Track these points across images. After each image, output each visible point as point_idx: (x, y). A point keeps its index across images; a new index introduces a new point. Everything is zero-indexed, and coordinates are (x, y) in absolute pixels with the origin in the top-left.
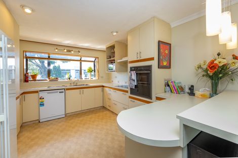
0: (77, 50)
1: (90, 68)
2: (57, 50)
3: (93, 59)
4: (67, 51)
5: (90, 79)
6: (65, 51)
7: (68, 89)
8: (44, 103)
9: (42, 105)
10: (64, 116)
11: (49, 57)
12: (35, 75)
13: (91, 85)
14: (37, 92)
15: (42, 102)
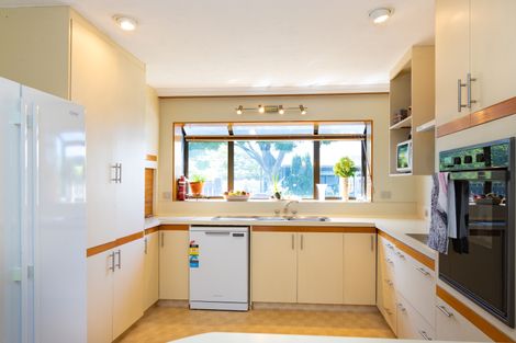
0: (296, 104)
1: (346, 162)
2: (239, 112)
3: (359, 129)
4: (267, 112)
5: (343, 200)
6: (262, 110)
7: (258, 228)
8: (199, 258)
9: (194, 263)
10: (245, 307)
11: (231, 133)
12: (198, 182)
13: (334, 220)
14: (185, 227)
15: (194, 256)
